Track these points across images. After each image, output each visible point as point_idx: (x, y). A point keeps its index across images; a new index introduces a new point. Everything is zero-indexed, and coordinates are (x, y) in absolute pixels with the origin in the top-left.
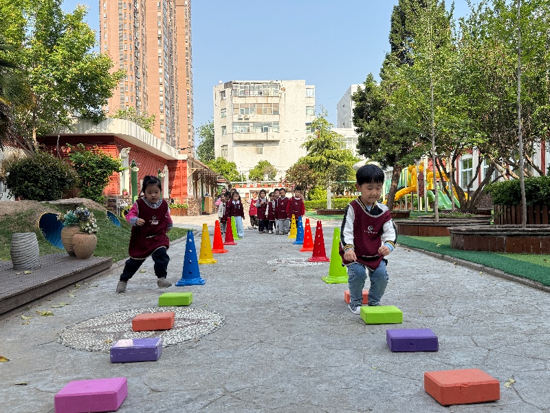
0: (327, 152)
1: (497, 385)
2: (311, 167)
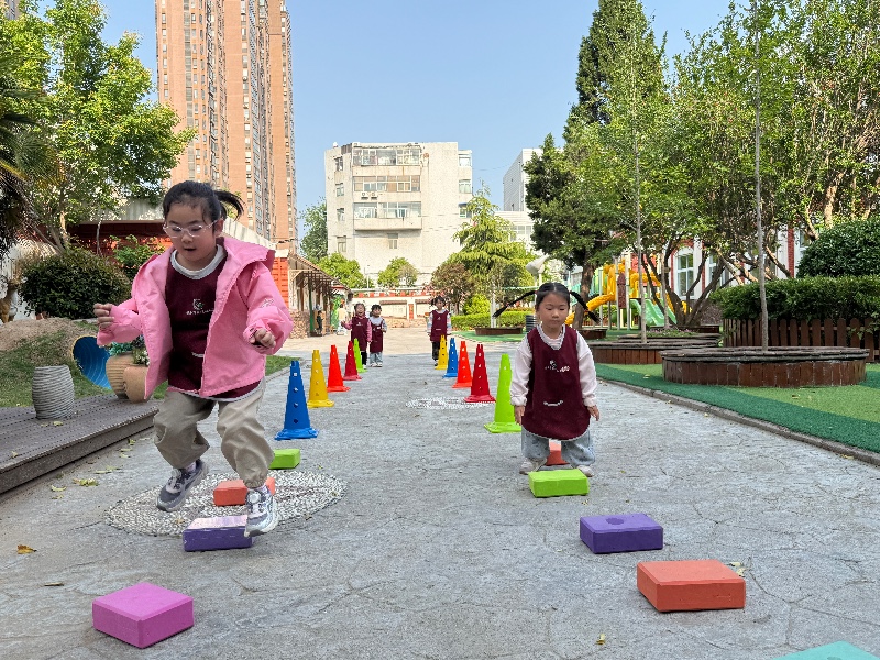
0: (490, 245)
2: (467, 268)
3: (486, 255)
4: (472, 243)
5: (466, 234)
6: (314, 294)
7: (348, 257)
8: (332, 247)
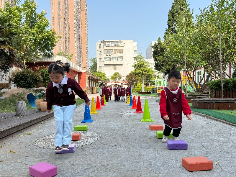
0: (142, 68)
1: (212, 163)
2: (136, 75)
3: (141, 71)
4: (138, 68)
5: (136, 65)
6: (93, 82)
7: (103, 72)
8: (98, 69)
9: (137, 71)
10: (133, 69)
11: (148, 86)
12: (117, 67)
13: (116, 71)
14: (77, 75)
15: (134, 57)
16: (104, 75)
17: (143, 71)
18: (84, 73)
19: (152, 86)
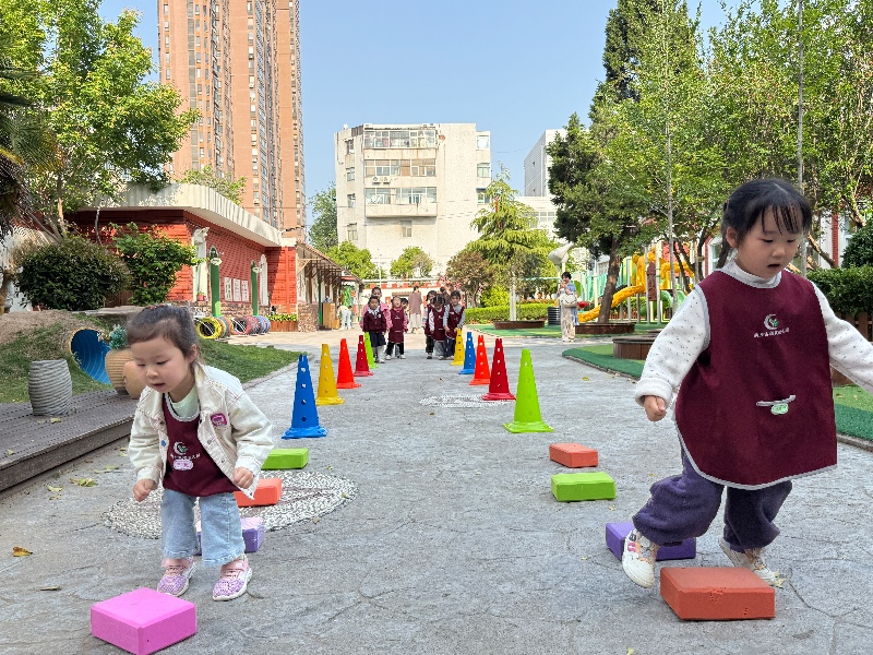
0: (509, 232)
2: (485, 257)
3: (505, 244)
4: (491, 230)
5: (485, 221)
6: (323, 285)
7: (360, 247)
8: (342, 234)
9: (493, 244)
10: (475, 236)
11: (529, 299)
12: (416, 227)
13: (411, 243)
14: (263, 259)
15: (479, 190)
16: (366, 258)
17: (513, 242)
18: (290, 249)
19: (548, 297)
